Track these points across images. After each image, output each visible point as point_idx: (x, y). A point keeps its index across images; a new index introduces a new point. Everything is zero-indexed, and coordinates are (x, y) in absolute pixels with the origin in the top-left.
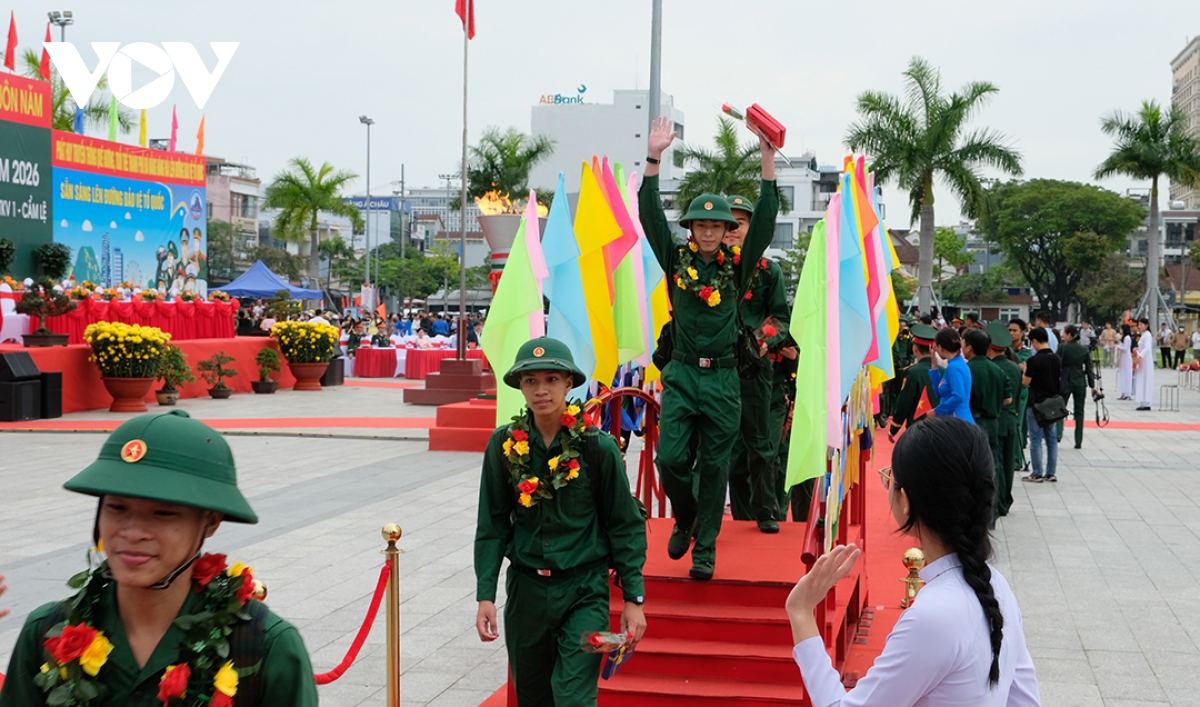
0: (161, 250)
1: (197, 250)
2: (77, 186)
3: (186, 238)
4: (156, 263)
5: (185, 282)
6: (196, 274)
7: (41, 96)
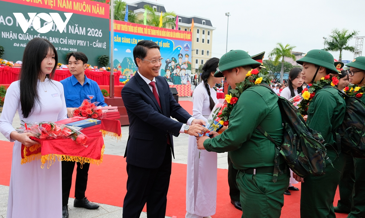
0: (168, 60)
1: (187, 60)
2: (123, 38)
3: (182, 57)
4: (166, 64)
5: (180, 70)
6: (186, 68)
7: (103, 8)
